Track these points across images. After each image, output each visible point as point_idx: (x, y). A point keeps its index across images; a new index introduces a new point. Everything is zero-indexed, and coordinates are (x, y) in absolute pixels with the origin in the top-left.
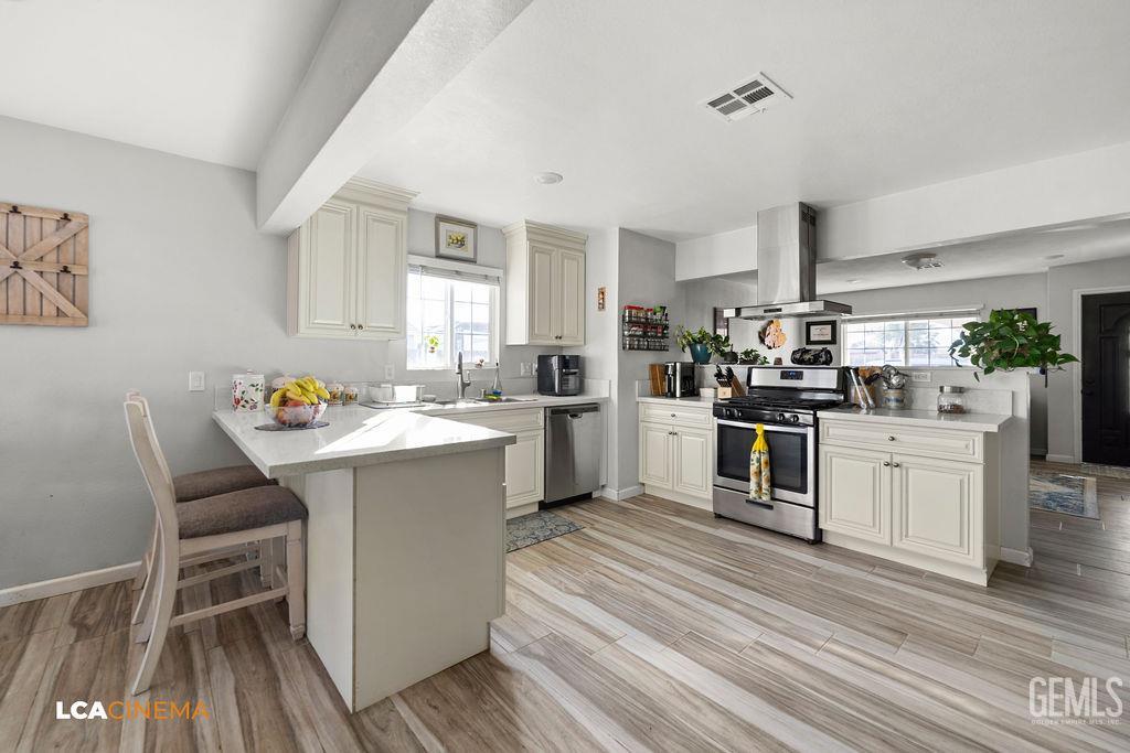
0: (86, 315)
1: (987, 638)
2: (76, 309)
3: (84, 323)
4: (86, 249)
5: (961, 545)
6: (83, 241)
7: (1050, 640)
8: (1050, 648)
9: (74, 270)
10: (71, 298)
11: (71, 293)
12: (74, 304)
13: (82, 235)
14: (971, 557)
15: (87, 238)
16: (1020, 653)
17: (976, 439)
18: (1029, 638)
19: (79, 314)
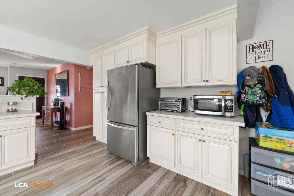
1: (51, 178)
5: (28, 155)
7: (60, 167)
8: (62, 169)
14: (31, 157)
16: (60, 175)
17: (33, 119)
18: (57, 170)
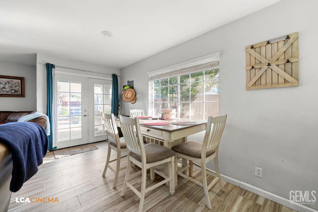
0: (298, 80)
2: (292, 78)
3: (297, 84)
4: (297, 49)
6: (296, 46)
9: (292, 60)
10: (290, 74)
11: (291, 72)
12: (292, 76)
13: (295, 43)
15: (298, 43)
19: (294, 80)
